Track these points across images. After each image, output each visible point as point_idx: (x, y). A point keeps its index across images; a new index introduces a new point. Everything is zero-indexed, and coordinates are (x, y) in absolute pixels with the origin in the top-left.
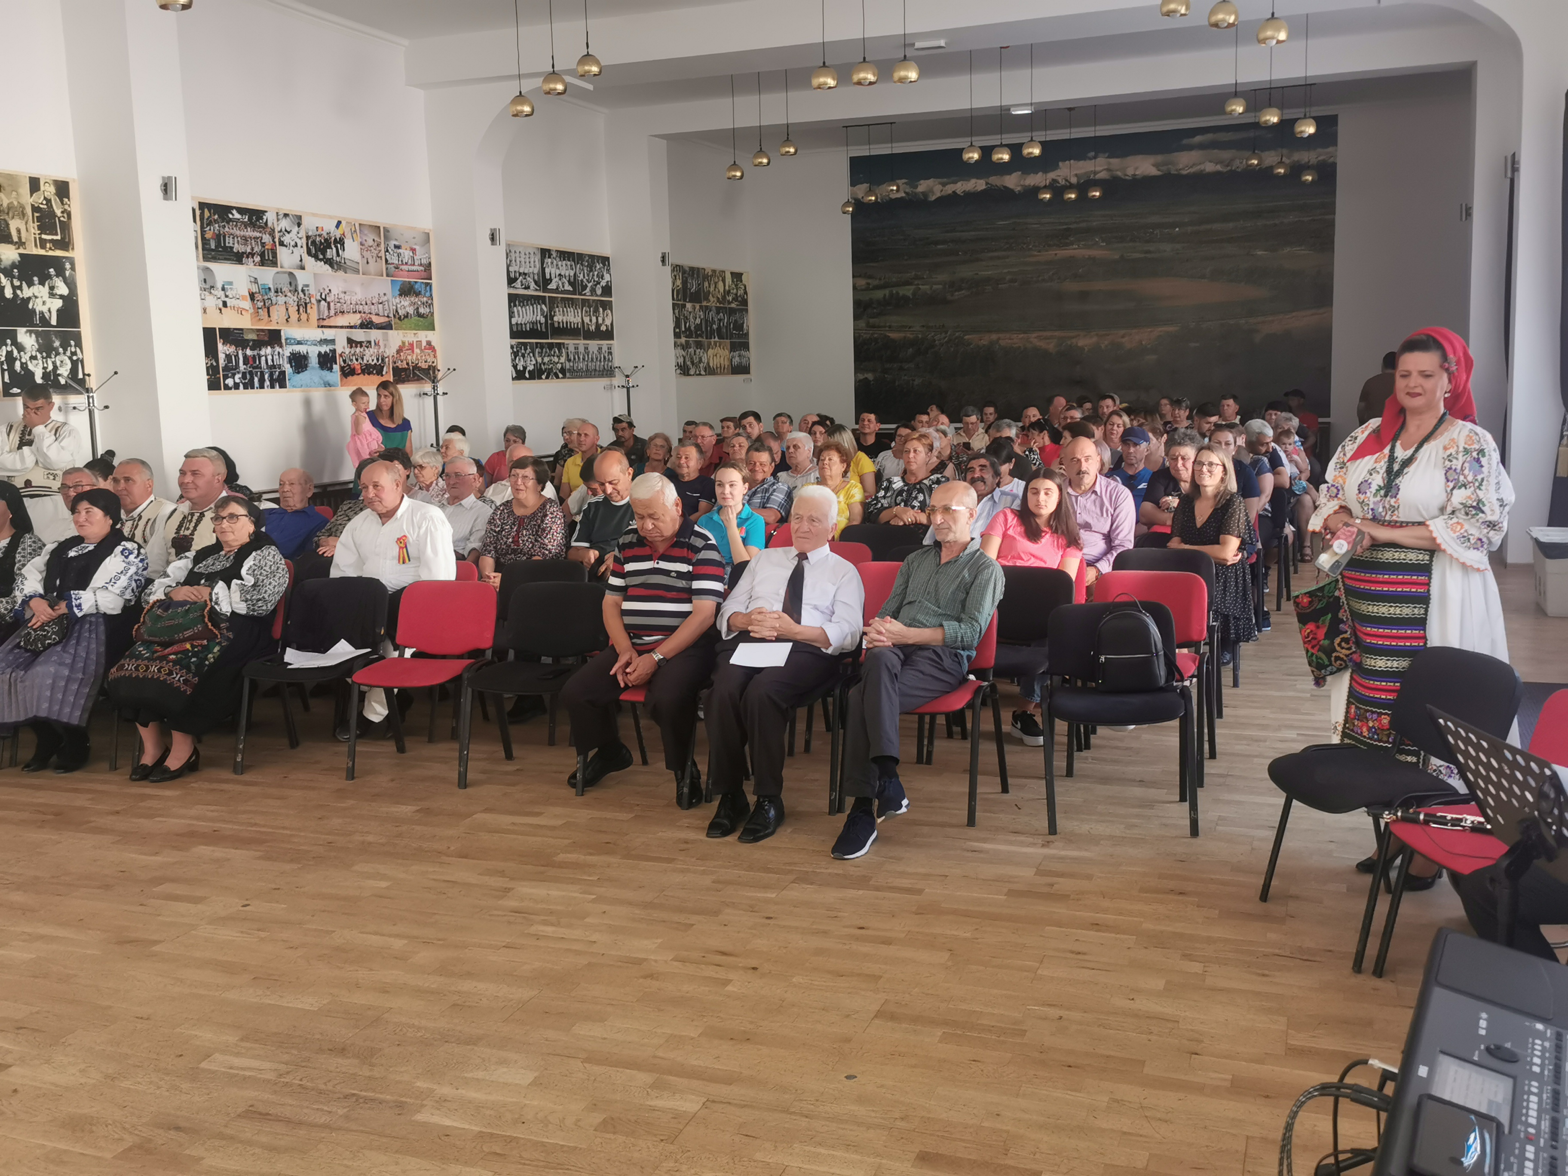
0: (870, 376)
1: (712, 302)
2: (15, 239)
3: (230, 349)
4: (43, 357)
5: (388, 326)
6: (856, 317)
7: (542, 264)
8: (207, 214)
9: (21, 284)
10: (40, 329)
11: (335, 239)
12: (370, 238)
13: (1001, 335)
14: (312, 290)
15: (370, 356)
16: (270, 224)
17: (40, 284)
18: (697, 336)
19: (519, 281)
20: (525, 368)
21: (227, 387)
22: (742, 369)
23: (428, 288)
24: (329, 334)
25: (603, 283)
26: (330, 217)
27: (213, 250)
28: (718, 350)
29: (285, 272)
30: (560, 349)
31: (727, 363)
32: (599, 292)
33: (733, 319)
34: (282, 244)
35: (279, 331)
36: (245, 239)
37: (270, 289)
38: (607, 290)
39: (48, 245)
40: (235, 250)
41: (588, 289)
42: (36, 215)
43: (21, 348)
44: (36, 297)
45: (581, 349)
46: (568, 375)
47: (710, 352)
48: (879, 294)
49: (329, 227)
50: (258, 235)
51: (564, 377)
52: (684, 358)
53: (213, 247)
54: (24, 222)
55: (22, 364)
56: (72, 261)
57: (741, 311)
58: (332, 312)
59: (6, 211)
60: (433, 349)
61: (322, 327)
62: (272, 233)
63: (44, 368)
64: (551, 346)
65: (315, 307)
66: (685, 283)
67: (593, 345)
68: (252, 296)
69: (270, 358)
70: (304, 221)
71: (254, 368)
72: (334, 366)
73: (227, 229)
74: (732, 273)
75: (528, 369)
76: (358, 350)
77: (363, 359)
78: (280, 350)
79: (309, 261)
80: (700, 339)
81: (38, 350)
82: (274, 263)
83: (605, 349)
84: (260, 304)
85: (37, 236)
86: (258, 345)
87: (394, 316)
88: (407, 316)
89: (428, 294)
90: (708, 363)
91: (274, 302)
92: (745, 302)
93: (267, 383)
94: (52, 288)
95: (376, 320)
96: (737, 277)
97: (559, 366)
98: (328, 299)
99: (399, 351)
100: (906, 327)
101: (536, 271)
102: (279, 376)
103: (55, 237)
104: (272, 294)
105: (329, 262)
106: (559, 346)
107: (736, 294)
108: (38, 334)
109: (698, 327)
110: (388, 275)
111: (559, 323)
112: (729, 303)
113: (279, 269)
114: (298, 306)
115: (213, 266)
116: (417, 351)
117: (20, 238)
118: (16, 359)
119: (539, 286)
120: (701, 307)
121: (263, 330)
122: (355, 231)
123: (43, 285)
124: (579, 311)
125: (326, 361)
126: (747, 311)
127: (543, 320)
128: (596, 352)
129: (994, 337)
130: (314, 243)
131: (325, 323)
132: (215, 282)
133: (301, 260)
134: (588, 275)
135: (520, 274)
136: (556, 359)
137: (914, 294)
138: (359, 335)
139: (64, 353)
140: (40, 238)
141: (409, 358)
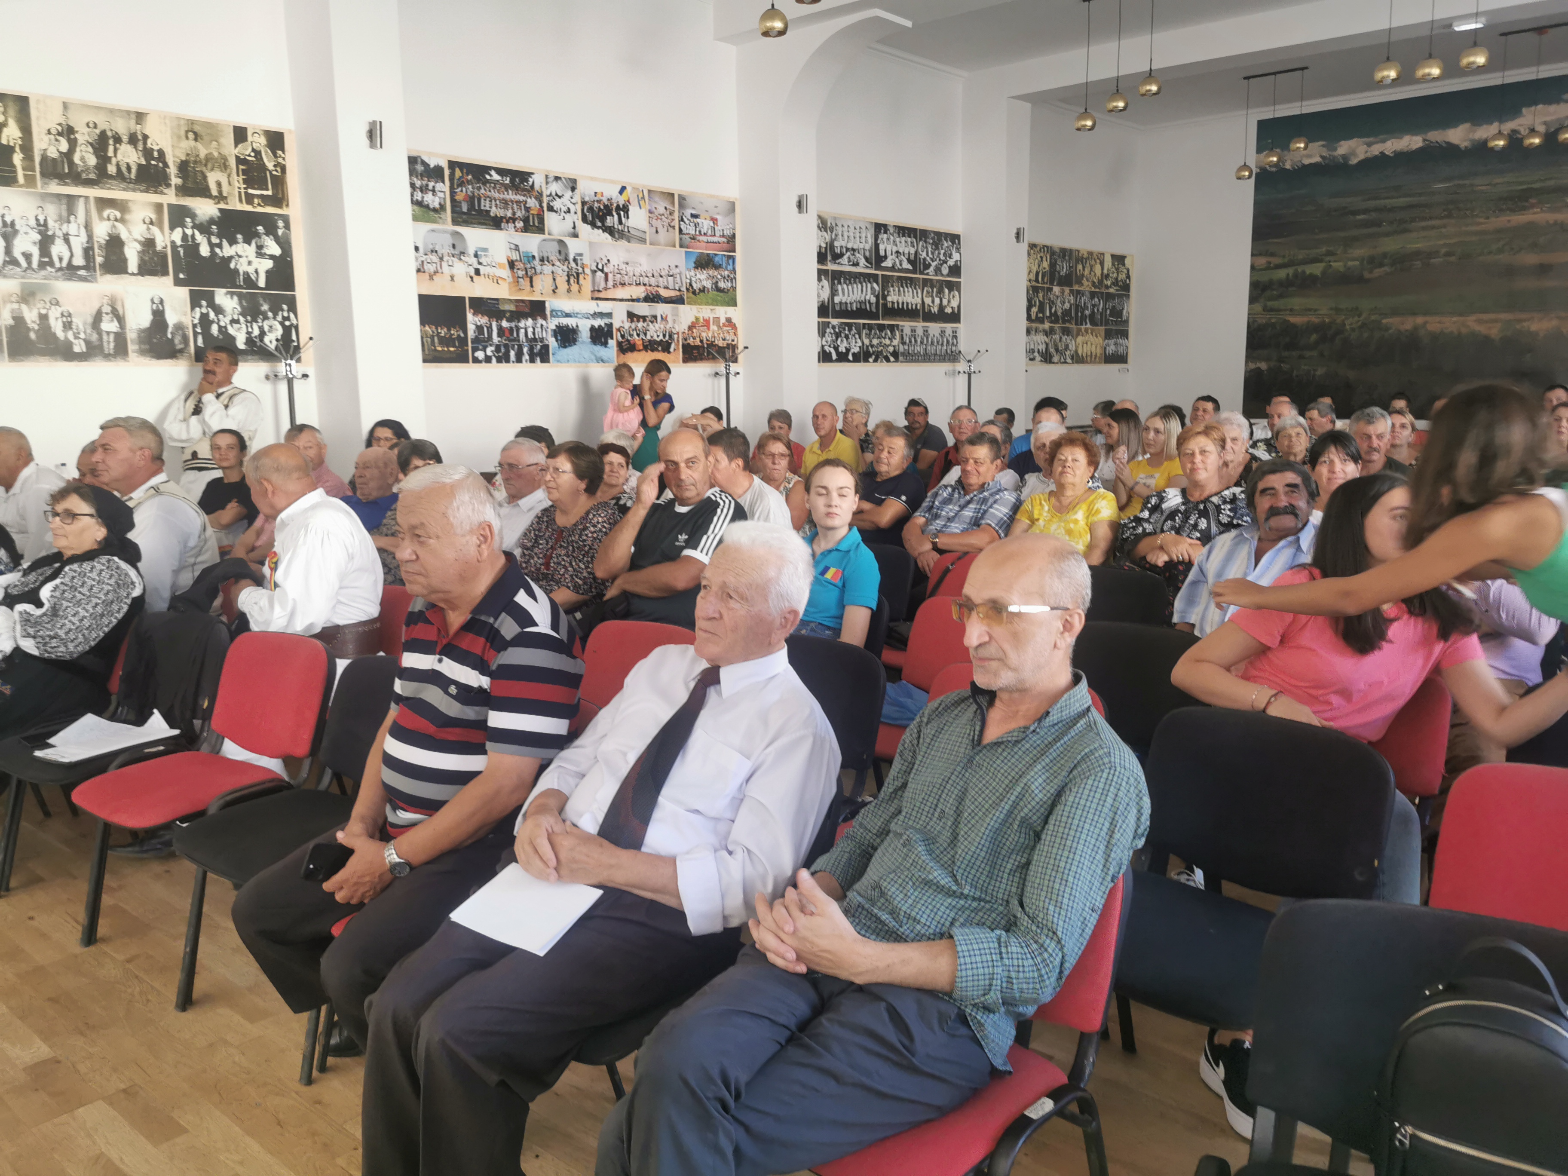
0: (1263, 366)
1: (1087, 286)
2: (215, 192)
3: (483, 320)
4: (247, 321)
5: (678, 300)
6: (1252, 300)
7: (876, 239)
8: (458, 173)
9: (221, 241)
10: (244, 291)
11: (618, 206)
12: (661, 206)
13: (1428, 318)
14: (586, 260)
15: (655, 332)
16: (537, 187)
17: (244, 242)
18: (1064, 322)
19: (845, 257)
20: (848, 350)
21: (476, 360)
22: (1120, 358)
23: (731, 262)
24: (605, 307)
25: (951, 262)
26: (613, 182)
27: (464, 213)
28: (1090, 338)
29: (553, 240)
30: (892, 331)
31: (1099, 351)
32: (945, 270)
33: (1110, 304)
34: (551, 209)
35: (544, 302)
36: (505, 203)
37: (534, 257)
38: (956, 270)
39: (256, 201)
40: (492, 214)
41: (932, 269)
42: (241, 167)
43: (219, 310)
44: (240, 256)
45: (920, 332)
46: (901, 358)
47: (1080, 339)
48: (1282, 274)
49: (610, 192)
50: (521, 198)
51: (897, 360)
52: (1047, 344)
53: (465, 209)
54: (226, 175)
55: (220, 327)
56: (286, 220)
57: (1120, 296)
58: (610, 283)
59: (204, 162)
60: (734, 327)
61: (597, 299)
62: (539, 197)
63: (248, 333)
64: (881, 328)
65: (589, 278)
66: (1053, 265)
67: (935, 328)
68: (512, 264)
69: (530, 330)
70: (580, 186)
71: (510, 340)
72: (610, 341)
73: (482, 191)
74: (1113, 256)
75: (852, 351)
76: (640, 325)
77: (645, 334)
78: (544, 323)
79: (585, 229)
80: (1067, 325)
81: (241, 314)
82: (540, 229)
83: (949, 332)
84: (521, 273)
85: (243, 191)
86: (517, 316)
87: (688, 290)
88: (703, 290)
89: (730, 267)
90: (1076, 351)
91: (538, 271)
92: (1126, 287)
93: (526, 357)
94: (260, 247)
95: (664, 293)
96: (1119, 260)
97: (891, 349)
98: (606, 270)
99: (690, 328)
100: (1310, 310)
101: (868, 247)
102: (540, 350)
103: (265, 193)
104: (537, 263)
105: (610, 231)
106: (892, 328)
107: (1116, 279)
108: (241, 296)
109: (1066, 313)
110: (681, 246)
111: (893, 303)
112: (1107, 287)
113: (546, 236)
114: (568, 276)
115: (463, 230)
116: (713, 327)
117: (220, 192)
118: (213, 322)
119: (871, 264)
120: (1072, 291)
121: (523, 301)
122: (643, 198)
123: (249, 244)
124: (919, 291)
125: (600, 336)
126: (1128, 296)
127: (873, 300)
128: (937, 335)
129: (1420, 320)
130: (591, 209)
131: (601, 295)
132: (465, 247)
133: (574, 228)
134: (933, 253)
135: (848, 250)
136: (887, 342)
137: (1324, 273)
138: (643, 309)
139: (274, 318)
140: (246, 193)
141: (704, 335)
